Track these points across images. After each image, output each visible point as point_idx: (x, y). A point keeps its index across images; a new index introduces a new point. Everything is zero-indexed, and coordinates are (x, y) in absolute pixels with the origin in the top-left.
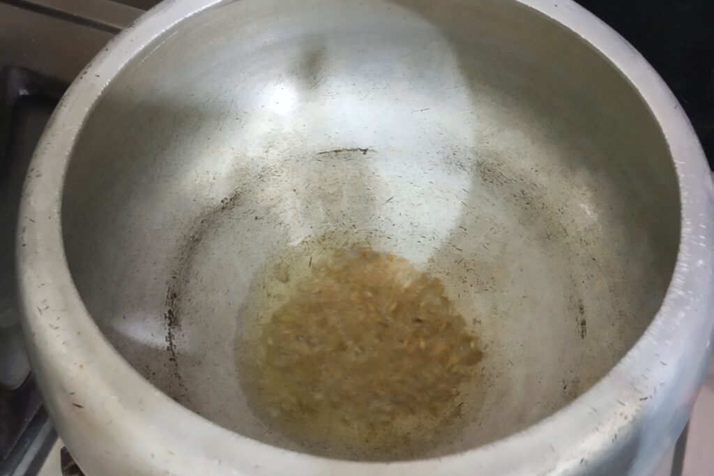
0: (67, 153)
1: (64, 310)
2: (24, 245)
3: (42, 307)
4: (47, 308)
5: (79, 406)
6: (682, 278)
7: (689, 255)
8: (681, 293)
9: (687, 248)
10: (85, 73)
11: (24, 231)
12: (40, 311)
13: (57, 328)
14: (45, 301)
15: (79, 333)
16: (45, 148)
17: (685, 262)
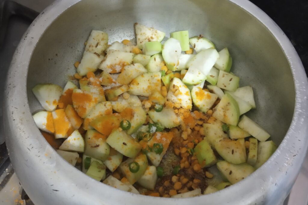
0: (26, 75)
1: (41, 148)
2: (14, 120)
3: (30, 148)
4: (33, 148)
5: (56, 191)
6: (300, 105)
7: (300, 95)
8: (300, 111)
9: (299, 92)
10: (26, 37)
11: (12, 113)
12: (29, 149)
13: (39, 156)
14: (31, 144)
15: (50, 157)
16: (14, 74)
17: (299, 98)
